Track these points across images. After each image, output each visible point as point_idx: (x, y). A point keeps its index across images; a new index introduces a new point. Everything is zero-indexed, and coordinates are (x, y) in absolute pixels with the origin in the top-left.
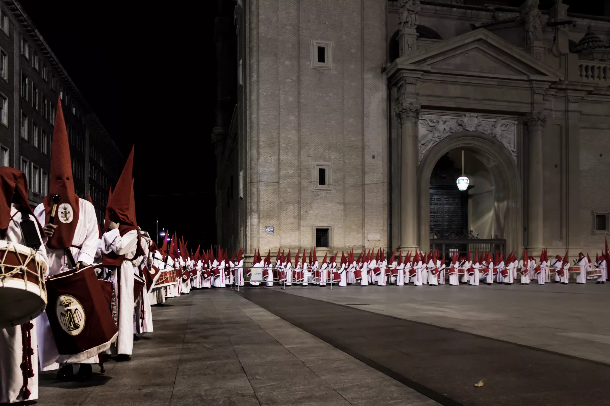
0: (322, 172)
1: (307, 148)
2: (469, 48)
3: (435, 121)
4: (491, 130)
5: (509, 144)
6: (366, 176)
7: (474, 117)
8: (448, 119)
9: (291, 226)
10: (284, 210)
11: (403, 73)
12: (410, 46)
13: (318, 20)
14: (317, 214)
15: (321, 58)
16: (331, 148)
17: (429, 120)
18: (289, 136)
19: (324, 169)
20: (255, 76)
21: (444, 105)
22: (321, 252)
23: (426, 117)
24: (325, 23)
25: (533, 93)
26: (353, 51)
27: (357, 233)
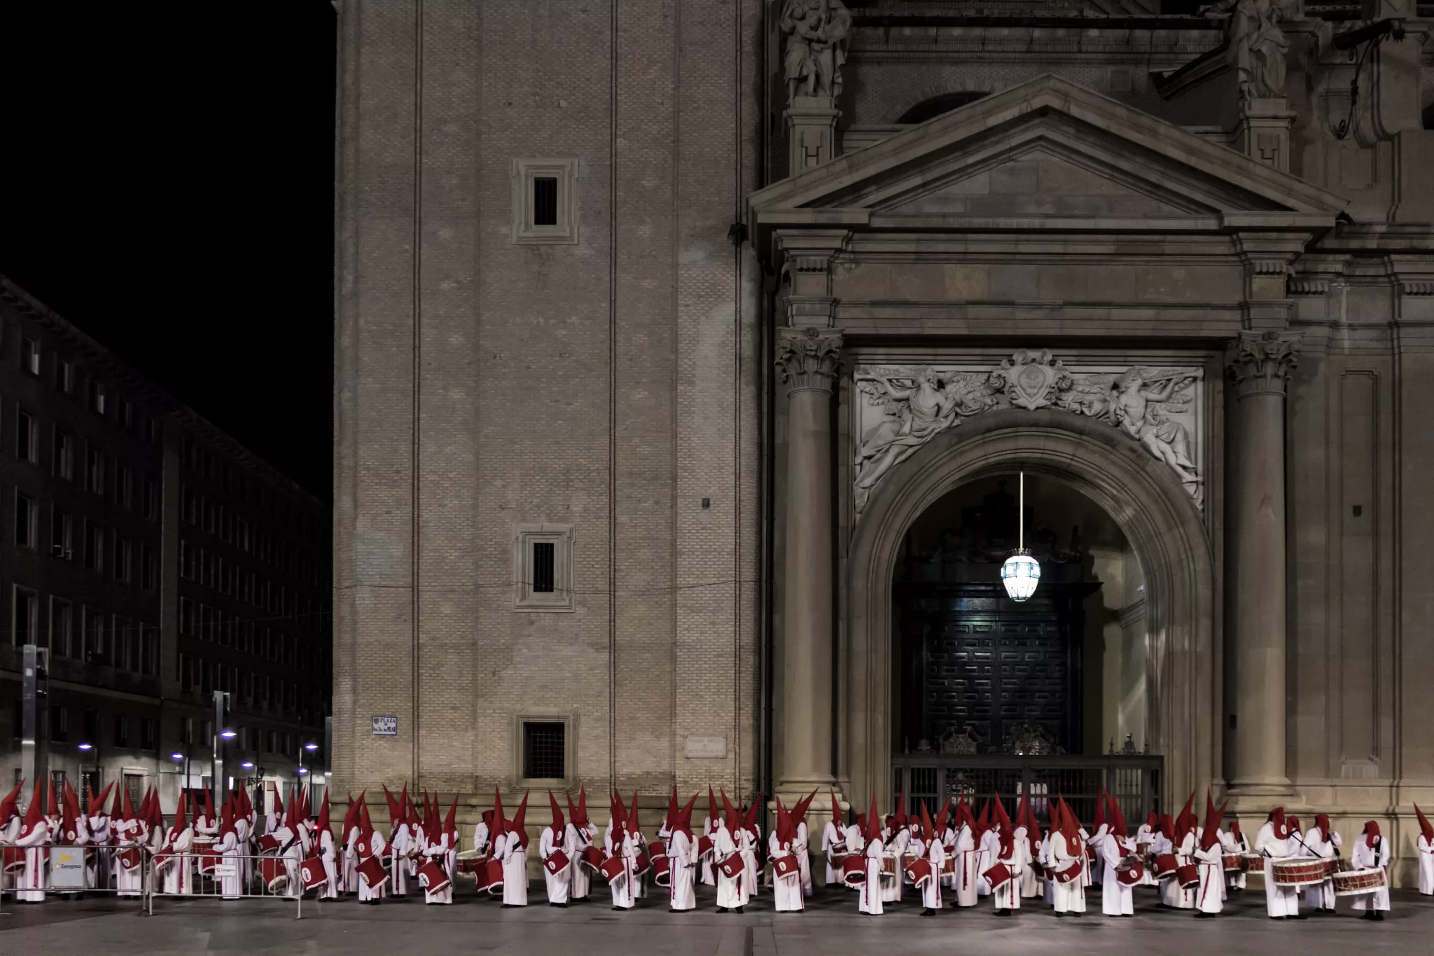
0: (544, 556)
1: (499, 483)
2: (1015, 142)
3: (908, 383)
4: (1105, 401)
5: (1169, 443)
6: (683, 562)
7: (1041, 364)
8: (948, 375)
9: (449, 714)
10: (431, 669)
11: (780, 238)
12: (810, 153)
13: (537, 98)
14: (527, 678)
15: (546, 209)
16: (572, 481)
17: (890, 380)
18: (448, 450)
19: (552, 545)
20: (350, 278)
21: (928, 331)
22: (540, 791)
23: (881, 371)
24: (559, 106)
25: (1249, 272)
26: (649, 182)
27: (656, 736)
